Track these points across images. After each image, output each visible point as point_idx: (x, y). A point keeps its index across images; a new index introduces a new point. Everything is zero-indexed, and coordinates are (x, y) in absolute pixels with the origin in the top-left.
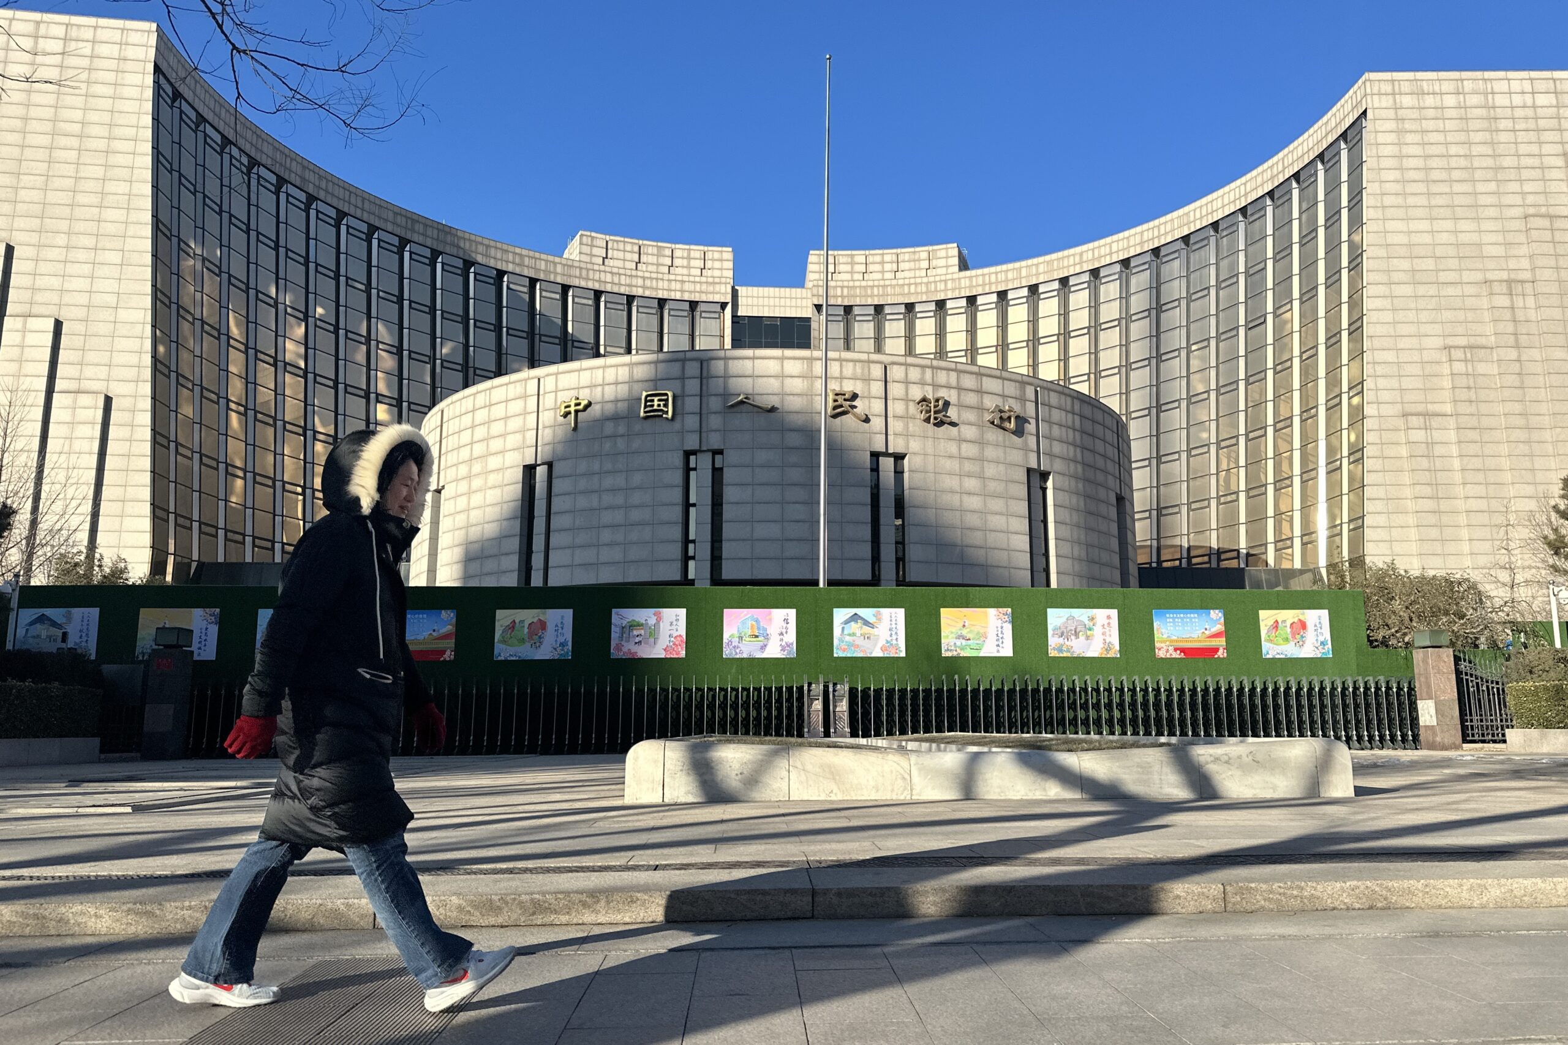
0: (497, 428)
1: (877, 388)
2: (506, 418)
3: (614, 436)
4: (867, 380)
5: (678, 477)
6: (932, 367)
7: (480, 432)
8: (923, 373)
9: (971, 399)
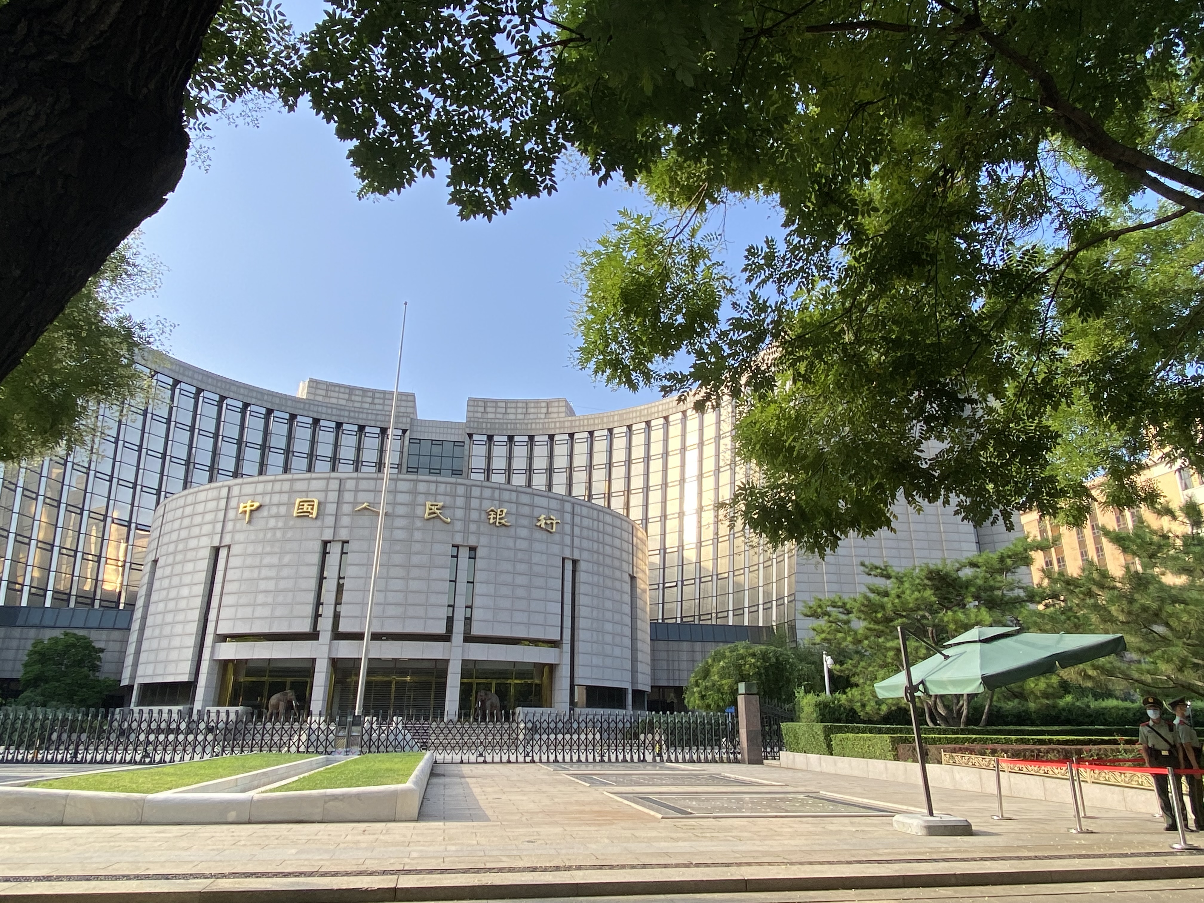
0: (198, 519)
1: (460, 502)
2: (204, 513)
3: (274, 529)
4: (454, 496)
5: (316, 558)
6: (500, 489)
7: (186, 522)
8: (493, 493)
9: (526, 510)
